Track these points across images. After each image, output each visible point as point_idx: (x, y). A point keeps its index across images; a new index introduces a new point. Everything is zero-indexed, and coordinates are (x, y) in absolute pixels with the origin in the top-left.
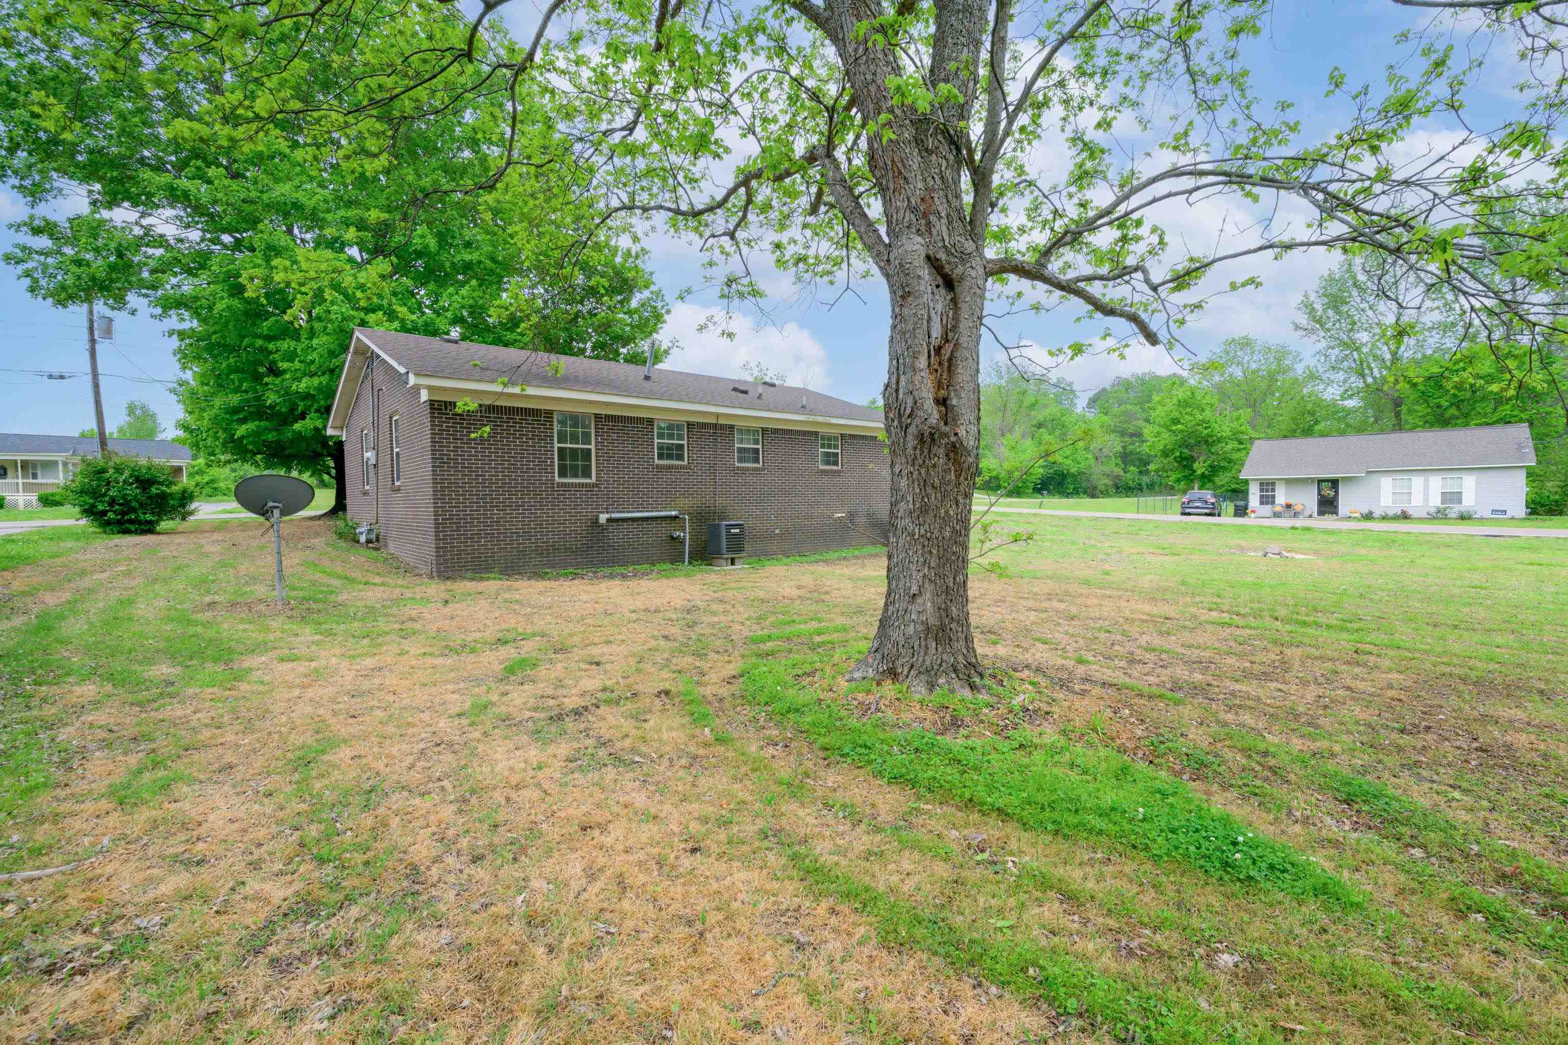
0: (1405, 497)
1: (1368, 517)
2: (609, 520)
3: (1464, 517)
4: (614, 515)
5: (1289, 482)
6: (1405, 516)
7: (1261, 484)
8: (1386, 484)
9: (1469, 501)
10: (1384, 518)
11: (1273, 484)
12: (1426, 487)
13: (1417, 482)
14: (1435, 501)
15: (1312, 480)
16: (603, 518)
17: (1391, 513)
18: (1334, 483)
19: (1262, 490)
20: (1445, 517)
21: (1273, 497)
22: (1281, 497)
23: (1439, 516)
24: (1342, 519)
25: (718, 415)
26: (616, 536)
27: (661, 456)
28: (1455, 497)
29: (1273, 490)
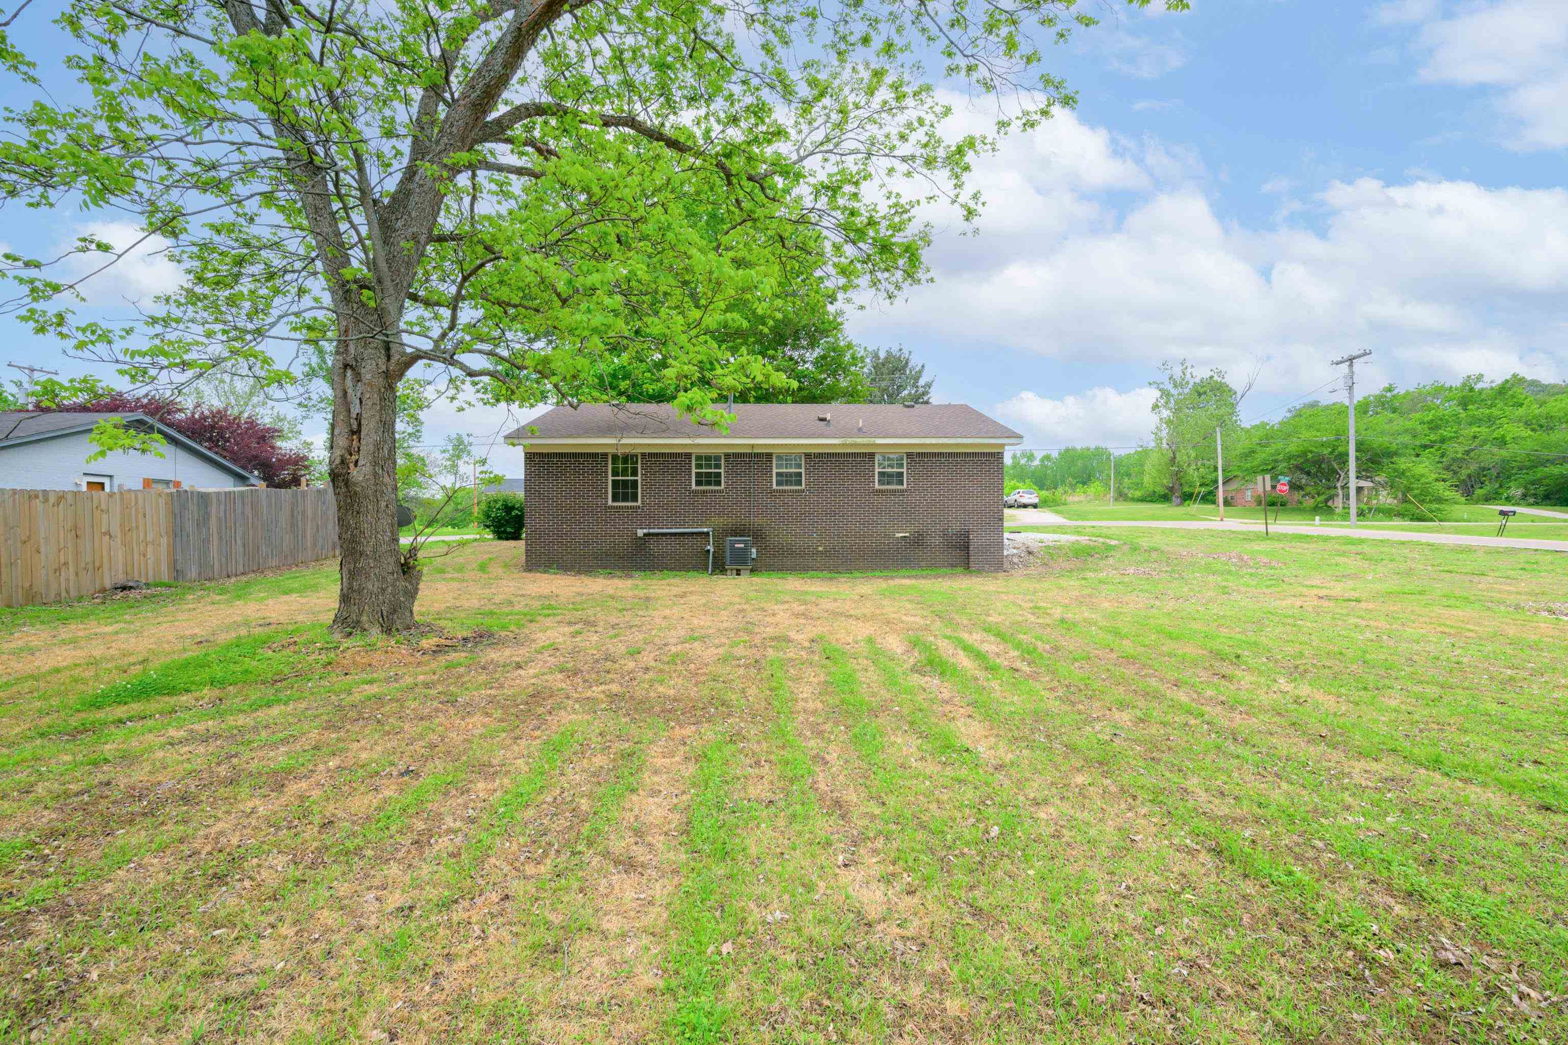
2: (645, 535)
4: (652, 531)
16: (640, 533)
25: (753, 446)
26: (652, 545)
27: (699, 483)
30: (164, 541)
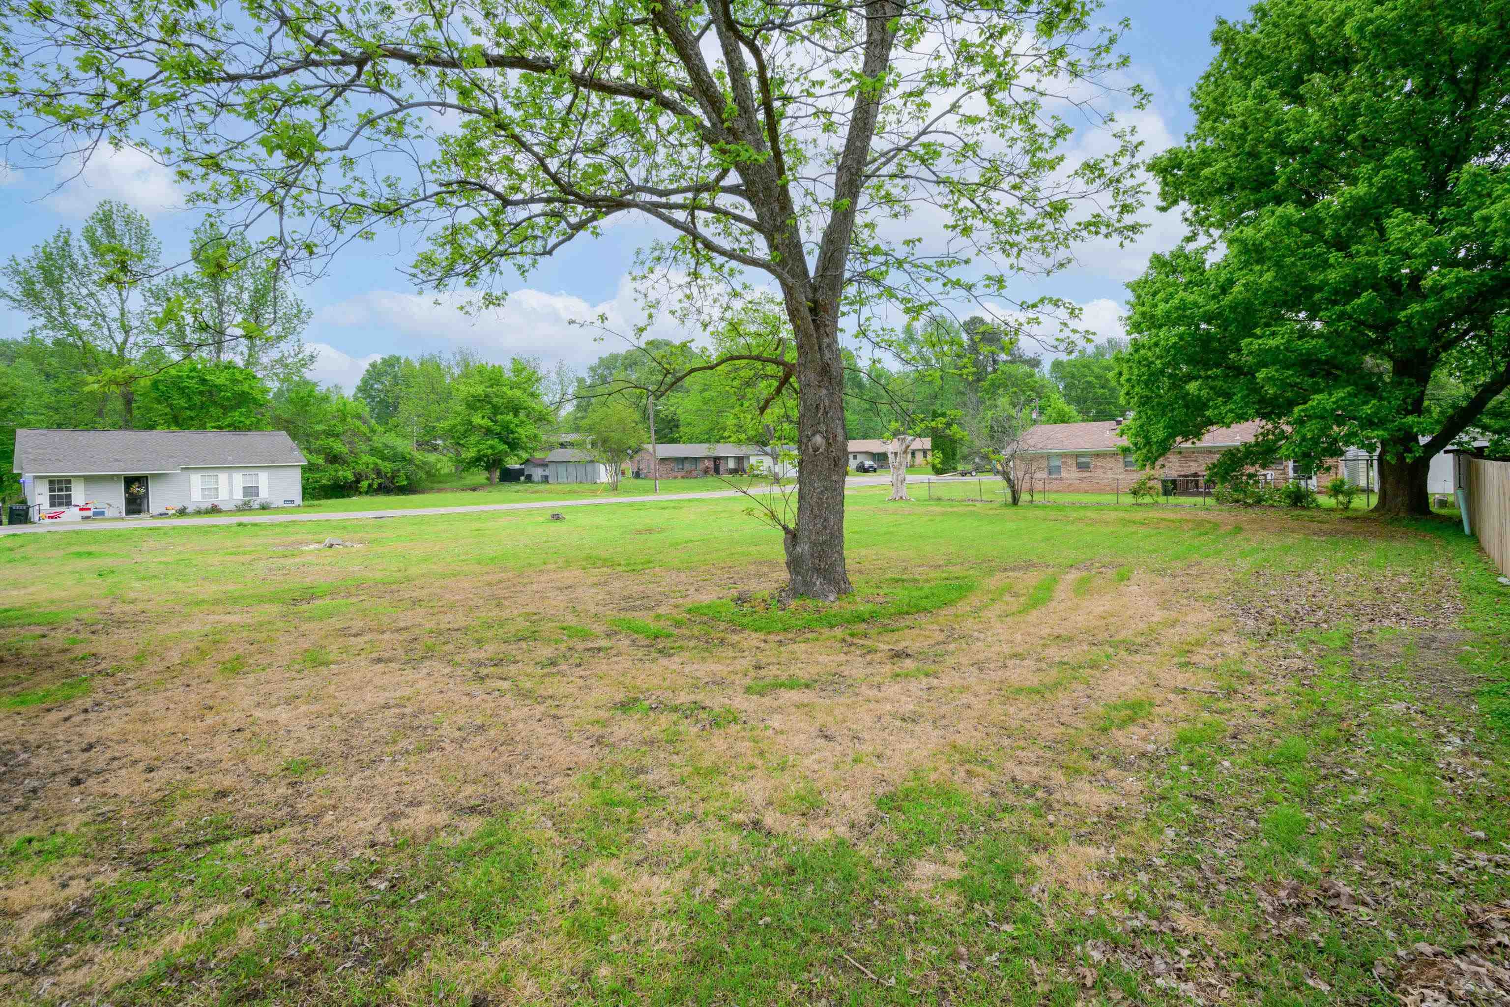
0: (213, 492)
1: (182, 512)
3: (264, 507)
5: (89, 480)
6: (215, 510)
7: (51, 482)
8: (196, 480)
9: (264, 494)
10: (199, 512)
11: (69, 482)
12: (231, 483)
13: (223, 477)
14: (239, 496)
15: (118, 476)
17: (203, 507)
18: (141, 480)
19: (52, 490)
20: (250, 509)
21: (69, 497)
22: (79, 495)
23: (245, 508)
24: (154, 517)
28: (251, 491)
29: (68, 489)
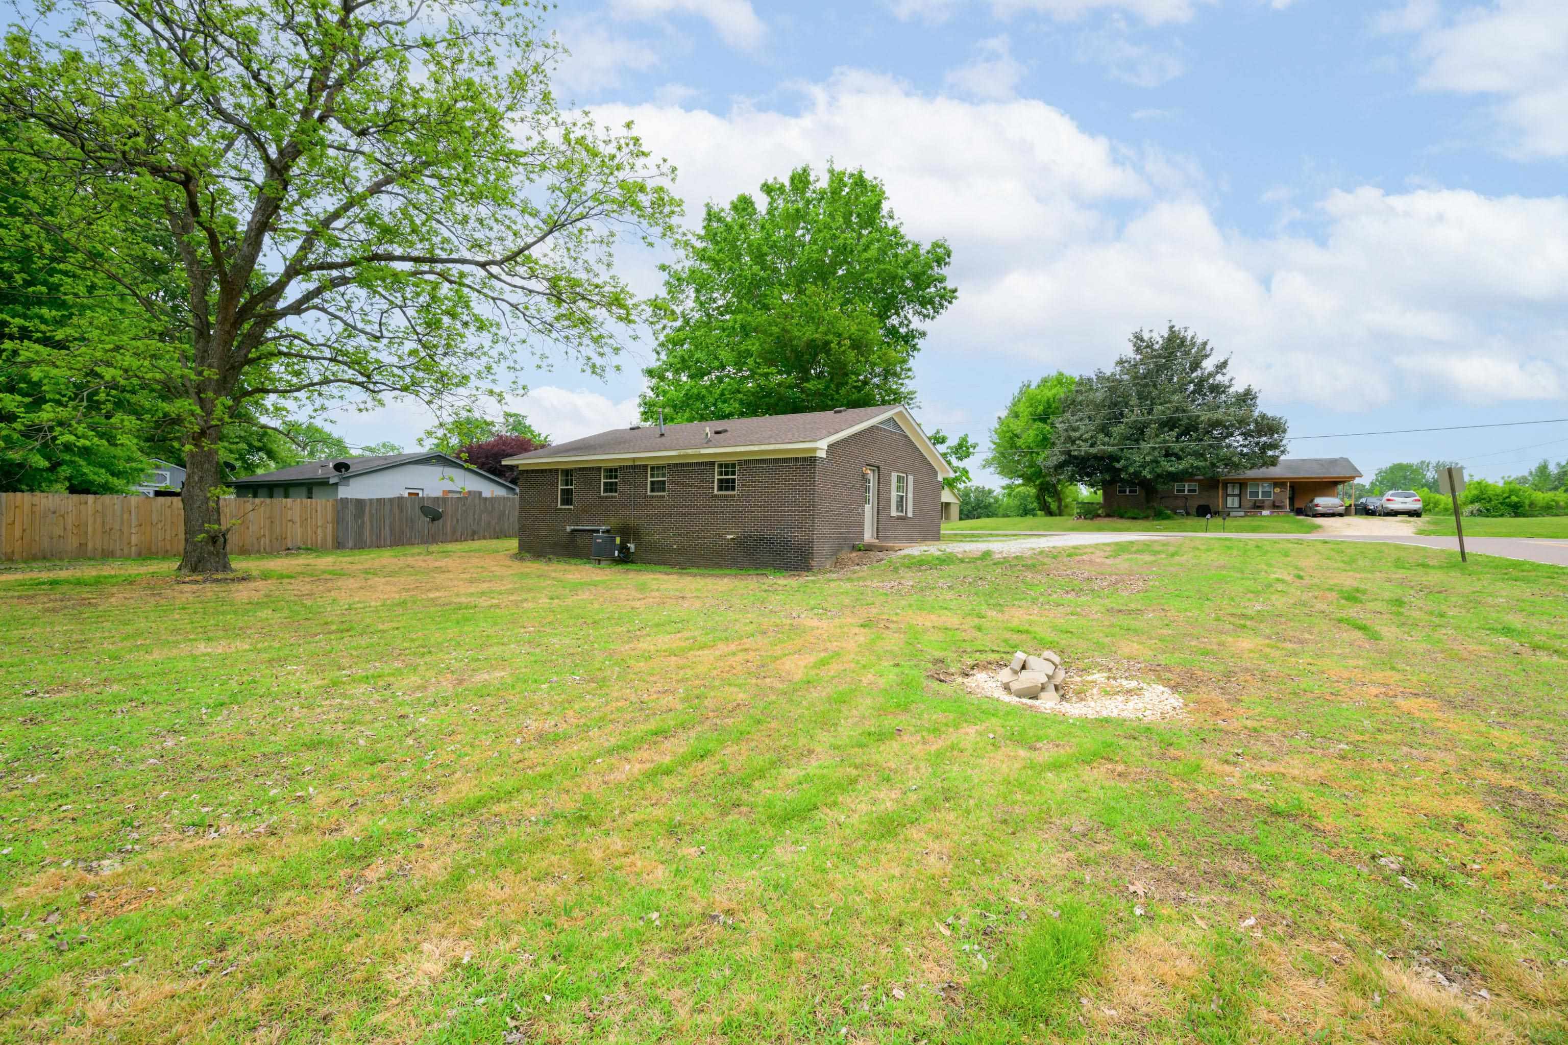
2: (572, 530)
16: (569, 529)
25: (634, 459)
30: (330, 526)
